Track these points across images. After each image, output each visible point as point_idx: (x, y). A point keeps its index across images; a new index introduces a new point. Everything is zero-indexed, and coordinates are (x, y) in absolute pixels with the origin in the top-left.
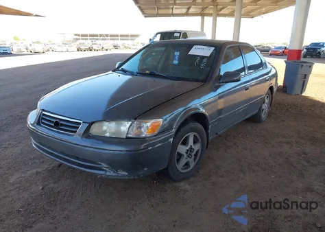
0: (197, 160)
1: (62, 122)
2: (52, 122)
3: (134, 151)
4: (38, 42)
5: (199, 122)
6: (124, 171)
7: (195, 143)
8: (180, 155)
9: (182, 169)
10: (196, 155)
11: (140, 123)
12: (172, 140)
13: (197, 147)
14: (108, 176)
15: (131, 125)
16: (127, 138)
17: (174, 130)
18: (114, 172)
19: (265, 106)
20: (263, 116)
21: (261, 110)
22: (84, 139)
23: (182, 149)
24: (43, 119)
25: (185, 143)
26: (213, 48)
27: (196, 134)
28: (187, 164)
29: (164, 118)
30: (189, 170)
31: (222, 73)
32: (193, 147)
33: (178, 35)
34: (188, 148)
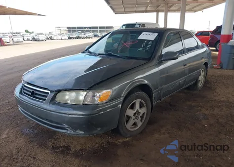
0: (143, 121)
1: (36, 92)
2: (30, 92)
3: (88, 115)
4: (41, 34)
5: (143, 91)
6: (81, 130)
7: (141, 107)
8: (129, 117)
9: (131, 128)
10: (142, 117)
11: (94, 93)
12: (120, 106)
13: (143, 111)
14: (69, 134)
15: (86, 95)
16: (83, 105)
17: (122, 98)
18: (74, 131)
19: (201, 78)
20: (200, 85)
21: (197, 81)
22: (51, 105)
23: (130, 112)
24: (24, 89)
25: (132, 107)
26: (157, 34)
27: (141, 101)
28: (135, 124)
29: (114, 88)
30: (137, 128)
31: (163, 53)
32: (139, 111)
33: (138, 26)
34: (135, 111)
